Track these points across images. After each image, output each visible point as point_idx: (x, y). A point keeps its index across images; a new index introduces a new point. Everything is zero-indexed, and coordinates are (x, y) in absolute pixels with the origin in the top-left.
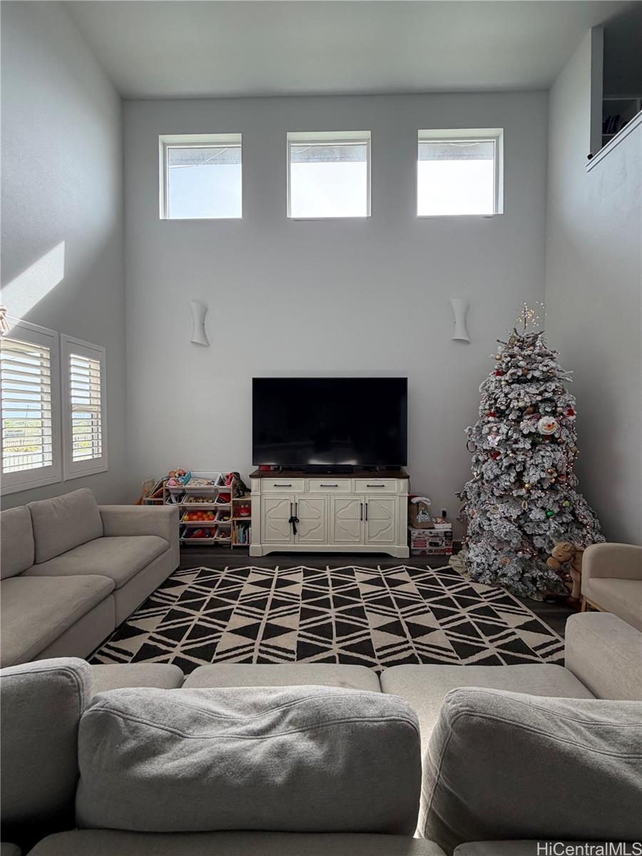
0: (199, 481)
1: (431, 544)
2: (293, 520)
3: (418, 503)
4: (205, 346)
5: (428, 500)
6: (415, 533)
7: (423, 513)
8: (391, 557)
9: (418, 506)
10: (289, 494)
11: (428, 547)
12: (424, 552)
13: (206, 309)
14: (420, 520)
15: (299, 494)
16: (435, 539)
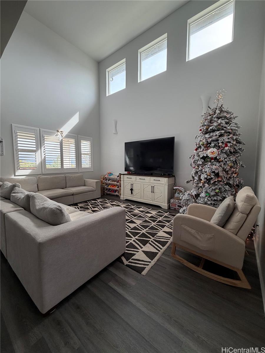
0: (114, 176)
1: (178, 206)
2: (132, 190)
3: (176, 189)
4: (116, 134)
5: (183, 189)
6: (172, 201)
7: (178, 193)
8: (162, 208)
9: (176, 190)
10: (131, 181)
11: (177, 207)
12: (175, 209)
13: (117, 122)
14: (176, 196)
15: (133, 181)
16: (180, 204)
